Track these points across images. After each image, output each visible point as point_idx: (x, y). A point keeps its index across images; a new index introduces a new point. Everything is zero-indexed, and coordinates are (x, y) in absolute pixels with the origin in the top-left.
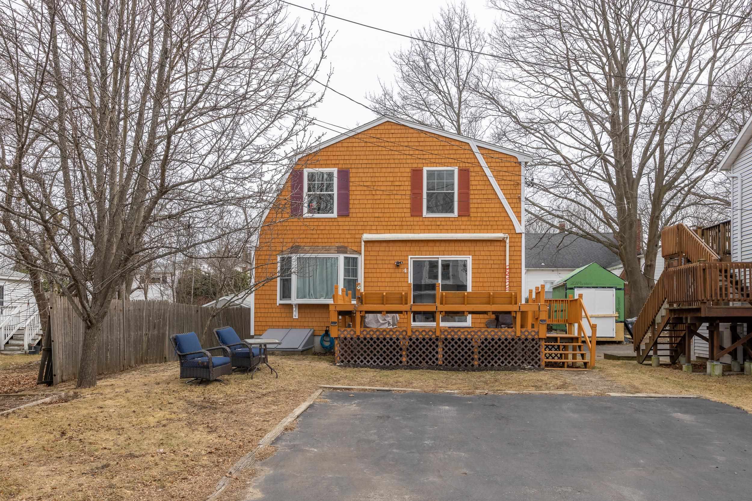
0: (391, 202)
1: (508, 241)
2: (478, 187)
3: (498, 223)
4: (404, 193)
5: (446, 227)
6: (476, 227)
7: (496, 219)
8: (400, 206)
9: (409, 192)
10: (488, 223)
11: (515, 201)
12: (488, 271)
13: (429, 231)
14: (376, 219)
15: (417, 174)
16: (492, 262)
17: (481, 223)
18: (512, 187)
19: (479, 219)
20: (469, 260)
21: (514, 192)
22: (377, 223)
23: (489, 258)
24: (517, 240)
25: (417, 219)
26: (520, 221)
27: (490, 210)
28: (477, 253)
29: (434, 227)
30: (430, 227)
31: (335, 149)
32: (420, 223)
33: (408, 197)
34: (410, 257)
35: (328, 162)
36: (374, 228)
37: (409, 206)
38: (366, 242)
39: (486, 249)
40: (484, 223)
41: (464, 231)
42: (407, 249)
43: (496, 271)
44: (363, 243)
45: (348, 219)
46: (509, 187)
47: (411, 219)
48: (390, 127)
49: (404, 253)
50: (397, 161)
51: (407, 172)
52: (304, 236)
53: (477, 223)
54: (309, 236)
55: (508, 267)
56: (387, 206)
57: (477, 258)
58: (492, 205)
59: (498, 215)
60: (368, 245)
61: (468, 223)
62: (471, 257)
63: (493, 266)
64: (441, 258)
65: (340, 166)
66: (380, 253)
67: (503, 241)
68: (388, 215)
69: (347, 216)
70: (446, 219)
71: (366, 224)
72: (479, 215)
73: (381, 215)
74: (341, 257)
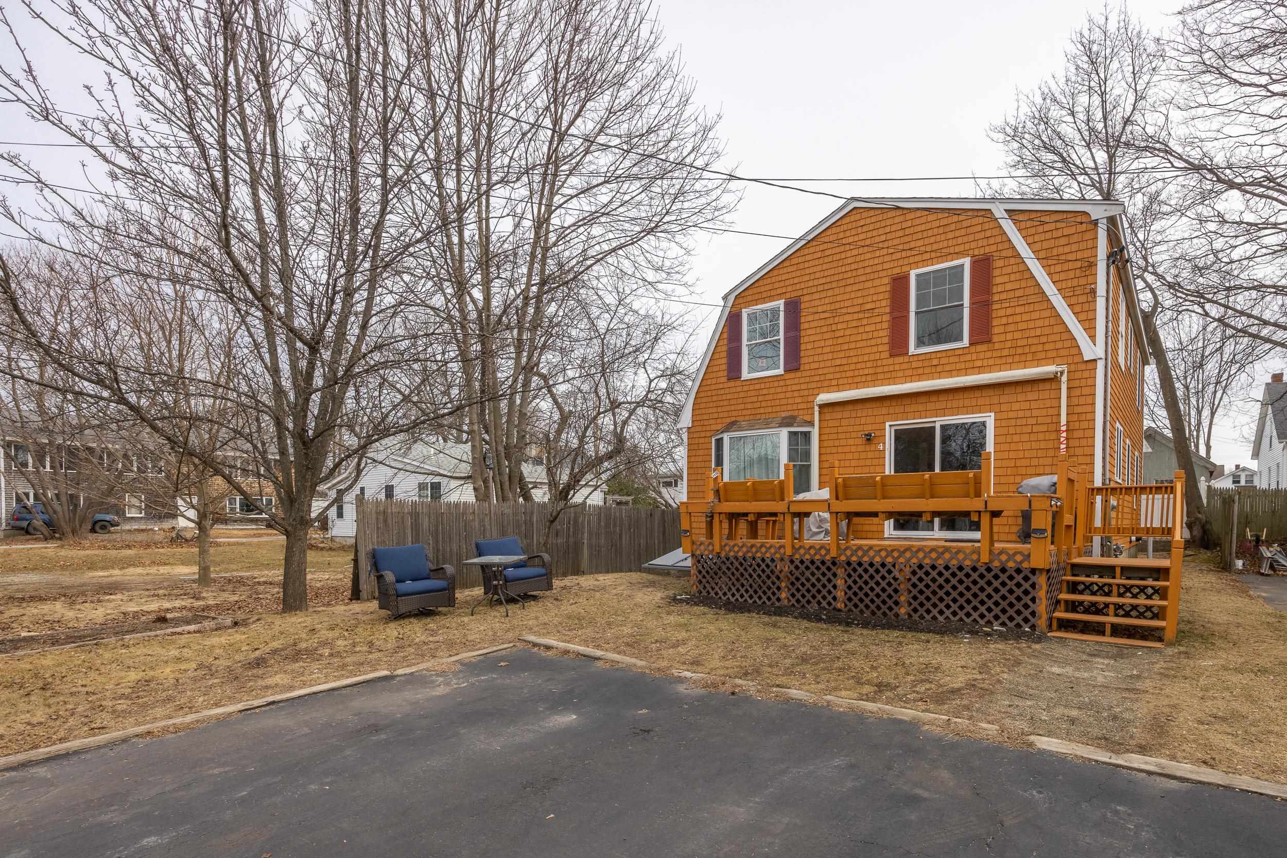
0: (859, 337)
1: (1064, 378)
2: (1009, 286)
3: (1047, 347)
4: (879, 319)
5: (948, 368)
6: (1004, 360)
7: (1044, 339)
8: (873, 342)
9: (886, 318)
10: (1027, 350)
11: (1083, 299)
12: (1025, 438)
13: (920, 377)
14: (837, 369)
15: (900, 284)
16: (1033, 421)
17: (1012, 351)
18: (1078, 273)
19: (1009, 344)
20: (990, 420)
21: (1083, 281)
22: (838, 376)
23: (1028, 414)
24: (1086, 374)
25: (900, 359)
26: (1093, 338)
27: (1031, 325)
28: (1004, 407)
29: (927, 370)
30: (920, 371)
31: (781, 271)
32: (904, 366)
33: (885, 325)
34: (887, 424)
35: (773, 293)
36: (834, 382)
37: (886, 340)
38: (822, 406)
39: (1021, 397)
40: (1020, 351)
41: (980, 370)
42: (884, 411)
43: (1041, 436)
44: (816, 408)
45: (798, 374)
46: (1071, 274)
47: (891, 361)
48: (858, 217)
49: (879, 419)
50: (868, 270)
51: (884, 285)
52: (742, 407)
53: (1005, 352)
54: (749, 406)
55: (1064, 428)
56: (853, 345)
57: (1004, 415)
58: (1036, 315)
59: (1047, 331)
60: (826, 410)
61: (989, 354)
62: (992, 414)
63: (1035, 429)
64: (939, 422)
65: (788, 296)
66: (844, 422)
67: (1054, 379)
68: (854, 360)
69: (797, 369)
70: (950, 353)
71: (822, 378)
72: (1009, 336)
73: (844, 361)
74: (784, 433)
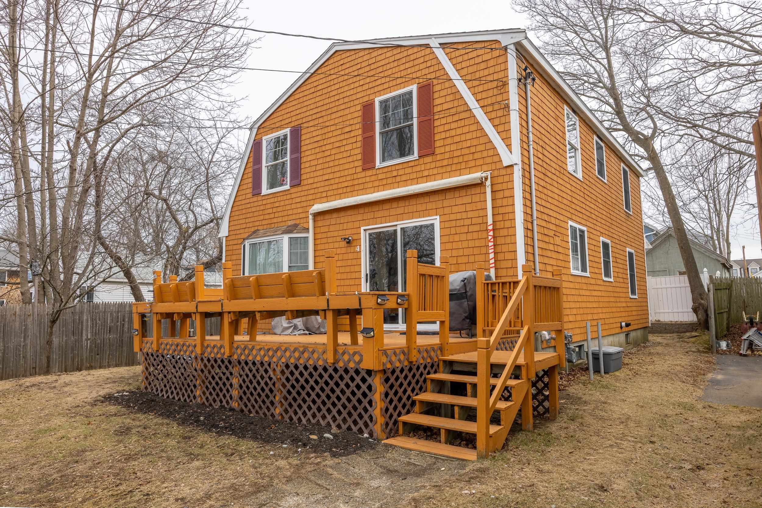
0: (340, 156)
1: (488, 183)
2: (445, 106)
3: (476, 156)
4: (354, 140)
5: (404, 178)
6: (444, 170)
7: (473, 150)
8: (351, 159)
9: (360, 138)
10: (461, 160)
11: (500, 113)
12: (463, 237)
13: (384, 187)
14: (327, 183)
15: (368, 108)
16: (468, 222)
17: (450, 161)
18: (496, 92)
19: (447, 156)
20: (436, 221)
21: (499, 98)
22: (327, 188)
23: (464, 215)
24: (506, 178)
25: (369, 173)
26: (509, 146)
27: (463, 138)
28: (447, 211)
29: (389, 181)
30: (384, 182)
31: (289, 105)
32: (373, 178)
33: (359, 144)
34: (362, 228)
35: (283, 123)
36: (324, 195)
37: (359, 157)
38: (317, 215)
39: (459, 201)
40: (456, 160)
41: (428, 178)
42: (360, 217)
43: (475, 235)
44: (311, 217)
45: (300, 189)
46: (490, 93)
47: (363, 174)
48: (339, 58)
49: (357, 224)
50: (346, 100)
51: (357, 111)
52: (262, 218)
53: (445, 163)
54: (267, 217)
55: (490, 228)
56: (337, 163)
57: (446, 218)
58: (466, 130)
59: (475, 142)
60: (319, 218)
61: (433, 165)
62: (438, 217)
63: (471, 228)
64: (400, 225)
65: (293, 124)
66: (332, 228)
67: (480, 184)
68: (338, 175)
69: (299, 185)
70: (405, 165)
71: (316, 191)
72: (448, 149)
73: (331, 176)
74: (286, 238)
